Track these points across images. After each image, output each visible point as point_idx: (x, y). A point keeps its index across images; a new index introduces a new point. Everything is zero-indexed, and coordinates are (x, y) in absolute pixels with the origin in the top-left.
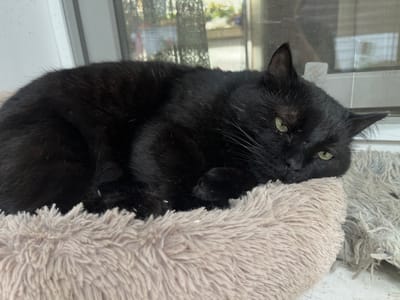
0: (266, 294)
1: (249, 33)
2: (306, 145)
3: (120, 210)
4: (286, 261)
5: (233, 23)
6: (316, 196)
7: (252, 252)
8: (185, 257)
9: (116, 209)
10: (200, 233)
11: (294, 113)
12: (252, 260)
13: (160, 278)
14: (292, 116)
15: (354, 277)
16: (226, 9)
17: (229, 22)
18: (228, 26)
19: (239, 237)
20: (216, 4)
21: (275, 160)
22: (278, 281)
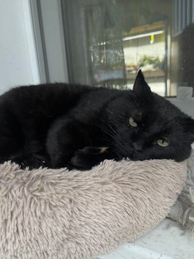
0: (95, 229)
1: (169, 74)
2: (147, 135)
3: (12, 162)
4: (113, 209)
5: (158, 68)
6: (151, 171)
7: (86, 198)
8: (38, 194)
9: (9, 162)
10: (53, 181)
11: (141, 114)
12: (85, 203)
13: (21, 205)
14: (139, 116)
15: (182, 234)
16: (154, 59)
17: (155, 67)
18: (154, 70)
19: (79, 187)
20: (147, 56)
21: (125, 144)
22: (105, 221)
